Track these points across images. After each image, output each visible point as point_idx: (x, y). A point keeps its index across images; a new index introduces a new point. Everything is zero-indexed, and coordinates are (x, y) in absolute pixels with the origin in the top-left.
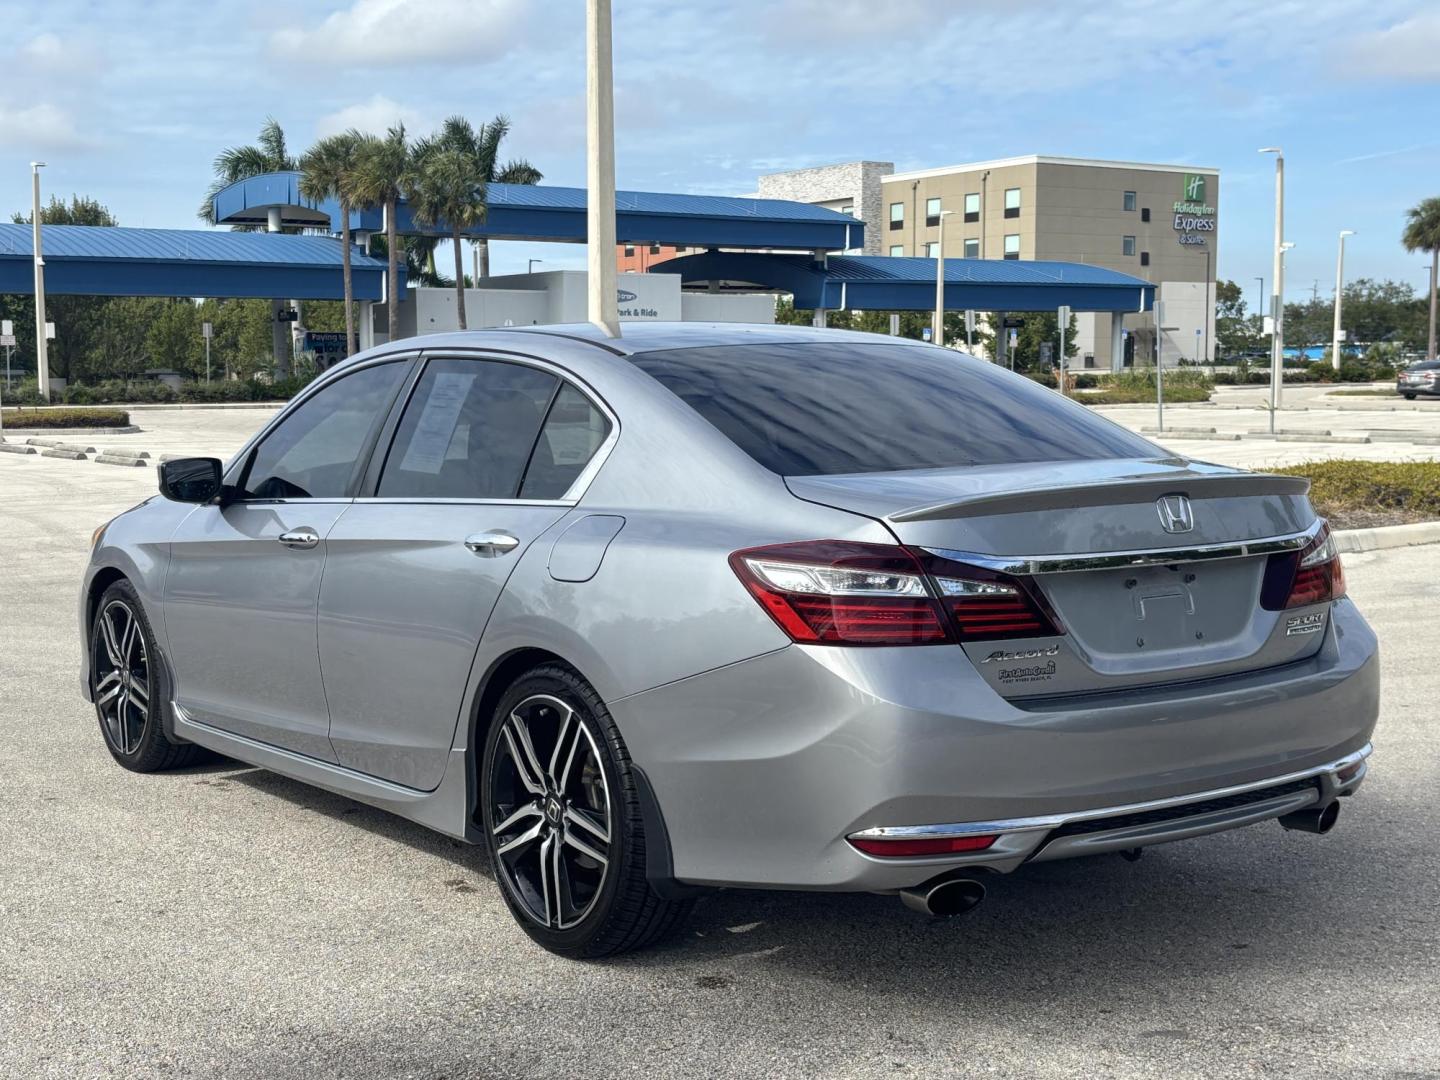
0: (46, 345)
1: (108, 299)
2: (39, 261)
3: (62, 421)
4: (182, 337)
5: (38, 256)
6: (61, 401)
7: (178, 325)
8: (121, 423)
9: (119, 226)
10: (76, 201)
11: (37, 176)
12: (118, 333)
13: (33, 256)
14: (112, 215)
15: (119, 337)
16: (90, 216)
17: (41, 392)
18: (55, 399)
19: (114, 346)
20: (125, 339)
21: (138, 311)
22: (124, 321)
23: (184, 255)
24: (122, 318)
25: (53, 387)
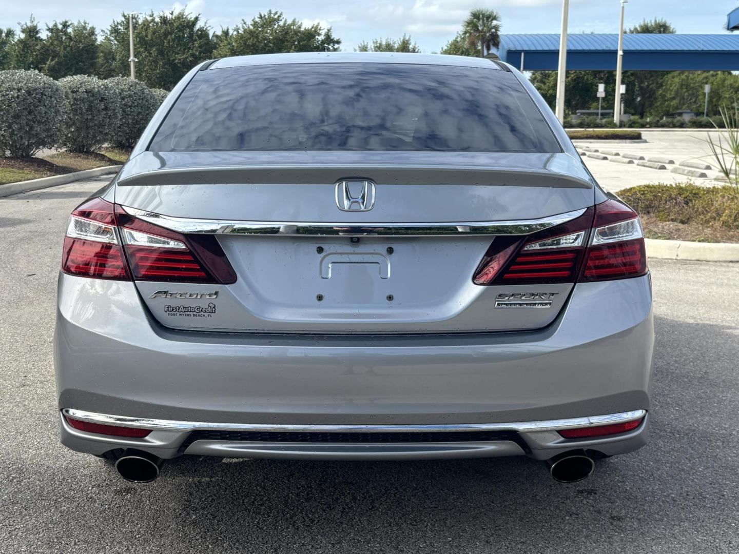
0: (620, 97)
1: (668, 73)
2: (620, 53)
3: (605, 136)
4: (718, 94)
5: (620, 50)
6: (625, 126)
7: (716, 87)
8: (637, 137)
9: (676, 33)
10: (656, 21)
11: (623, 7)
12: (685, 92)
13: (617, 50)
14: (672, 27)
15: (686, 94)
16: (663, 28)
17: (615, 122)
18: (622, 125)
19: (684, 99)
20: (689, 95)
21: (698, 80)
22: (690, 85)
23: (699, 47)
24: (689, 84)
25: (622, 119)
